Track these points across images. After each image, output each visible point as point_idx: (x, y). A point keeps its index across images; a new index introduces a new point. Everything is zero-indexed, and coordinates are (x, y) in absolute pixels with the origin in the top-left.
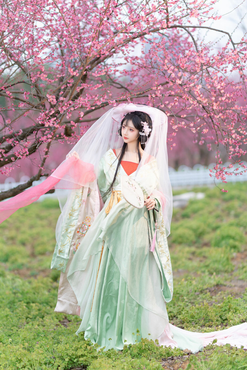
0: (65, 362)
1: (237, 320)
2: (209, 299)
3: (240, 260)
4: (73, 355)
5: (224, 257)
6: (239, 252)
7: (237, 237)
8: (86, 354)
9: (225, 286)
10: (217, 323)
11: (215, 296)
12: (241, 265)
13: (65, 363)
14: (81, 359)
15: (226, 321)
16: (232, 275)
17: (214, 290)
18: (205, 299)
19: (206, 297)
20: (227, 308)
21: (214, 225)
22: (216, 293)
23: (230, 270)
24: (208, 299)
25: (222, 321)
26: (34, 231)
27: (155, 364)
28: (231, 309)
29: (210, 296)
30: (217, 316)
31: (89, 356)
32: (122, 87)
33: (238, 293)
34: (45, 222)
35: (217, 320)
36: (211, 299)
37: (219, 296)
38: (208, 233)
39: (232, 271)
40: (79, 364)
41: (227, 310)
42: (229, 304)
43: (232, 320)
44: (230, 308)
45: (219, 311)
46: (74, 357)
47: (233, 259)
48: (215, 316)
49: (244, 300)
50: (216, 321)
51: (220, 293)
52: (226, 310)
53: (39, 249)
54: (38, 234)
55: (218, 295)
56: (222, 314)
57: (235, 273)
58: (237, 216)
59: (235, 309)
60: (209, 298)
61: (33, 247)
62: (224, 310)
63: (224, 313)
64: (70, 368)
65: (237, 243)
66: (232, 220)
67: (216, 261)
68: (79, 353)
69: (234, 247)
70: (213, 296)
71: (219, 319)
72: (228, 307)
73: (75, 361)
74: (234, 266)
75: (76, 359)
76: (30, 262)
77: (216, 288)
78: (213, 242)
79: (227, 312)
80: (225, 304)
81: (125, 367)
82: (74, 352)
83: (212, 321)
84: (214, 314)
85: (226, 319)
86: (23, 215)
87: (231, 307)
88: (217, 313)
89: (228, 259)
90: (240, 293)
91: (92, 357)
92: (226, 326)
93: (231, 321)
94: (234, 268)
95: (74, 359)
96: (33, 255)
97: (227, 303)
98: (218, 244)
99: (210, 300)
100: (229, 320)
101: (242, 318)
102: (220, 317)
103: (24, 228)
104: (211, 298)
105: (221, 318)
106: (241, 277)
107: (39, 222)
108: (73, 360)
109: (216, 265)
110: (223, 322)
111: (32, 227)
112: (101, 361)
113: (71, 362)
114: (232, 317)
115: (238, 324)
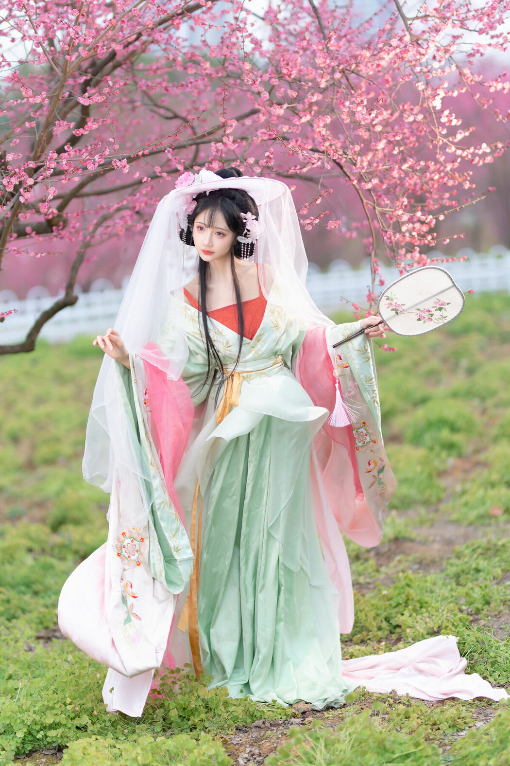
0: (15, 739)
1: (421, 629)
2: (373, 574)
3: (459, 475)
4: (36, 724)
5: (422, 472)
6: (460, 456)
7: (460, 423)
8: (64, 722)
9: (412, 541)
10: (380, 634)
11: (387, 566)
12: (458, 488)
13: (17, 742)
14: (52, 733)
15: (398, 630)
16: (436, 511)
17: (387, 552)
18: (364, 574)
19: (366, 569)
20: (401, 600)
21: (418, 395)
22: (390, 558)
23: (434, 499)
24: (370, 574)
25: (391, 628)
26: (43, 410)
27: (208, 749)
28: (410, 602)
29: (375, 568)
30: (379, 619)
31: (70, 725)
32: (176, 116)
33: (437, 559)
34: (68, 390)
35: (380, 629)
36: (376, 574)
37: (395, 566)
38: (404, 412)
39: (440, 501)
40: (49, 743)
41: (401, 604)
42: (408, 589)
43: (410, 627)
44: (408, 599)
45: (383, 608)
46: (38, 728)
47: (442, 474)
48: (375, 618)
49: (447, 575)
50: (376, 629)
51: (398, 558)
52: (398, 604)
53: (44, 451)
54: (49, 416)
55: (392, 564)
56: (390, 614)
57: (443, 507)
58: (471, 372)
59: (419, 601)
60: (374, 571)
61: (34, 447)
62: (394, 604)
63: (394, 611)
64: (30, 751)
65: (458, 438)
66: (459, 382)
67: (405, 481)
68: (49, 720)
69: (450, 447)
70: (381, 566)
71: (384, 624)
72: (403, 596)
73: (39, 736)
74: (444, 490)
75: (42, 732)
76: (18, 483)
77: (393, 547)
78: (409, 433)
79: (401, 608)
80: (397, 592)
81: (139, 758)
82: (37, 718)
83: (369, 631)
84: (372, 614)
85: (398, 626)
86: (27, 374)
87: (411, 598)
88: (379, 612)
89: (430, 476)
90: (441, 559)
91: (77, 728)
92: (399, 640)
93: (408, 630)
94: (443, 495)
95: (38, 732)
96: (30, 466)
97: (403, 588)
98: (416, 441)
99: (374, 576)
100: (403, 627)
101: (431, 625)
102: (387, 619)
103: (24, 405)
104: (378, 571)
105: (388, 622)
106: (454, 517)
107: (57, 391)
108: (35, 733)
109: (405, 490)
110: (393, 631)
111: (40, 401)
112: (86, 744)
113: (31, 738)
114: (410, 621)
115: (424, 638)
